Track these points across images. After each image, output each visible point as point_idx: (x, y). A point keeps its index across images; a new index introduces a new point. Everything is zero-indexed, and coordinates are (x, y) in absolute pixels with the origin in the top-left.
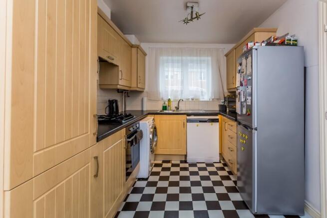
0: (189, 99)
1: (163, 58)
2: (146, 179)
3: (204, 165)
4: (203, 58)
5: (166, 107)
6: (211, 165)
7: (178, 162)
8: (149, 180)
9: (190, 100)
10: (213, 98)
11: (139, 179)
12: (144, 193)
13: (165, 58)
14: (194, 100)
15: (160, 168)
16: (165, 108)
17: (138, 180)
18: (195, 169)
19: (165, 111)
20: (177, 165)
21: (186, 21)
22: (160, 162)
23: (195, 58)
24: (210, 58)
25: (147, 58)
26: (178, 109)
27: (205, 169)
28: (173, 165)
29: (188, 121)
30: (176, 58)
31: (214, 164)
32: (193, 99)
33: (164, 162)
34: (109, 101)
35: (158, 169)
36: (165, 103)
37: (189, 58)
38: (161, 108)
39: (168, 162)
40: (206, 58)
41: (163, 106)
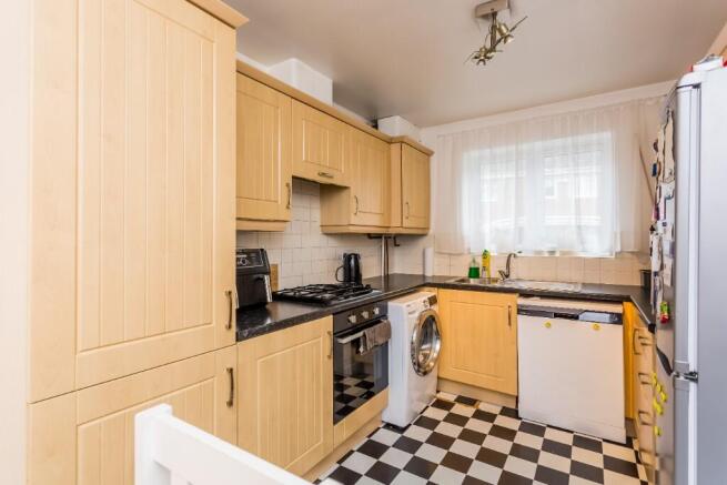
0: (540, 252)
1: (470, 156)
2: (402, 430)
3: (567, 439)
4: (581, 139)
5: (478, 269)
6: (593, 445)
7: (496, 410)
8: (407, 434)
9: (547, 255)
10: (619, 249)
11: (388, 426)
12: (381, 459)
13: (475, 154)
14: (557, 255)
15: (444, 413)
16: (474, 272)
17: (384, 427)
18: (533, 442)
19: (473, 282)
20: (489, 417)
21: (484, 56)
22: (451, 398)
23: (558, 142)
24: (607, 136)
25: (434, 160)
26: (507, 276)
27: (564, 451)
28: (479, 415)
29: (521, 311)
30: (500, 150)
31: (604, 444)
32: (552, 252)
33: (461, 400)
34: (345, 255)
35: (439, 414)
36: (474, 261)
37: (539, 145)
38: (465, 274)
39: (471, 402)
40: (595, 137)
41: (471, 269)
